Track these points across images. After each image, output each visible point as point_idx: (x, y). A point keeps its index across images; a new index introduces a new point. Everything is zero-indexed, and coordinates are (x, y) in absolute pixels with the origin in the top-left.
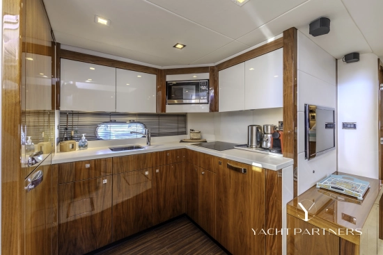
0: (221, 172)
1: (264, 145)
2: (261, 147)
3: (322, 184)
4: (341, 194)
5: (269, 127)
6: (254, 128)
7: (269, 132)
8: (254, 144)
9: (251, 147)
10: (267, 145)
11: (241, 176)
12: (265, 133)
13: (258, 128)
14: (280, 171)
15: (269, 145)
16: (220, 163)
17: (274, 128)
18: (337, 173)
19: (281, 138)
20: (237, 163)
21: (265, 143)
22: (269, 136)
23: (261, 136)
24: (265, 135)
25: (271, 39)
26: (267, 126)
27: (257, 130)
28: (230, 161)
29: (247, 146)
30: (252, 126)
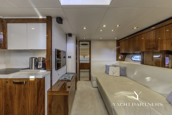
0: (8, 87)
1: (39, 67)
2: (37, 68)
3: (62, 79)
4: (66, 80)
5: (41, 58)
6: (34, 59)
7: (41, 60)
8: (33, 67)
9: (32, 69)
10: (40, 67)
11: (23, 86)
12: (39, 61)
13: (36, 59)
14: (44, 78)
15: (41, 66)
16: (7, 82)
17: (44, 58)
18: (66, 73)
19: (46, 63)
20: (20, 79)
21: (39, 66)
22: (41, 62)
23: (37, 63)
24: (39, 62)
26: (40, 58)
27: (35, 60)
28: (15, 79)
29: (29, 68)
30: (32, 58)
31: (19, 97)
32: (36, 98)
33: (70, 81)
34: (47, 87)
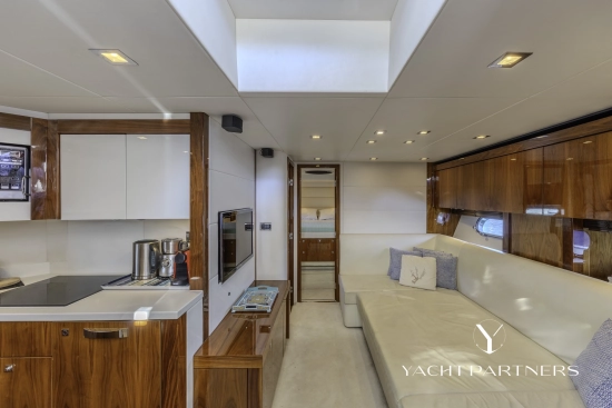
0: (68, 350)
1: (163, 272)
2: (158, 275)
3: (238, 307)
4: (254, 312)
5: (171, 242)
6: (146, 247)
7: (171, 251)
8: (146, 272)
9: (140, 278)
10: (167, 272)
11: (115, 344)
12: (164, 254)
13: (153, 244)
14: (184, 316)
15: (171, 271)
16: (65, 334)
17: (179, 244)
18: (255, 283)
19: (188, 261)
21: (164, 270)
22: (171, 257)
23: (157, 258)
24: (165, 257)
25: (167, 116)
26: (168, 241)
27: (151, 250)
28: (92, 324)
29: (131, 277)
30: (141, 243)
31: (105, 380)
32: (159, 381)
33: (268, 316)
34: (194, 343)
